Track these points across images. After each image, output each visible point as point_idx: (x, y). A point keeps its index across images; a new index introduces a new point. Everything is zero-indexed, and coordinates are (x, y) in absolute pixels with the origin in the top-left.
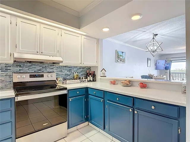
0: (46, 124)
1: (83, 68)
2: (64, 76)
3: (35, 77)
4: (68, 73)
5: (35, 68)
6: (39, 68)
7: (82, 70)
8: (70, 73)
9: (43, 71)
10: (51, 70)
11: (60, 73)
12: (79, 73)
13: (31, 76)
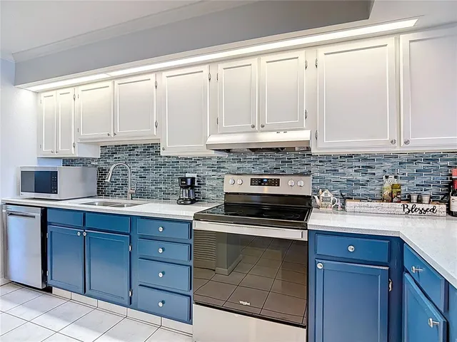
0: (246, 303)
1: (432, 158)
2: (342, 186)
3: (260, 184)
4: (359, 177)
5: (266, 163)
6: (274, 165)
7: (421, 166)
8: (366, 178)
9: (283, 172)
10: (305, 169)
11: (329, 176)
12: (405, 178)
13: (253, 182)
